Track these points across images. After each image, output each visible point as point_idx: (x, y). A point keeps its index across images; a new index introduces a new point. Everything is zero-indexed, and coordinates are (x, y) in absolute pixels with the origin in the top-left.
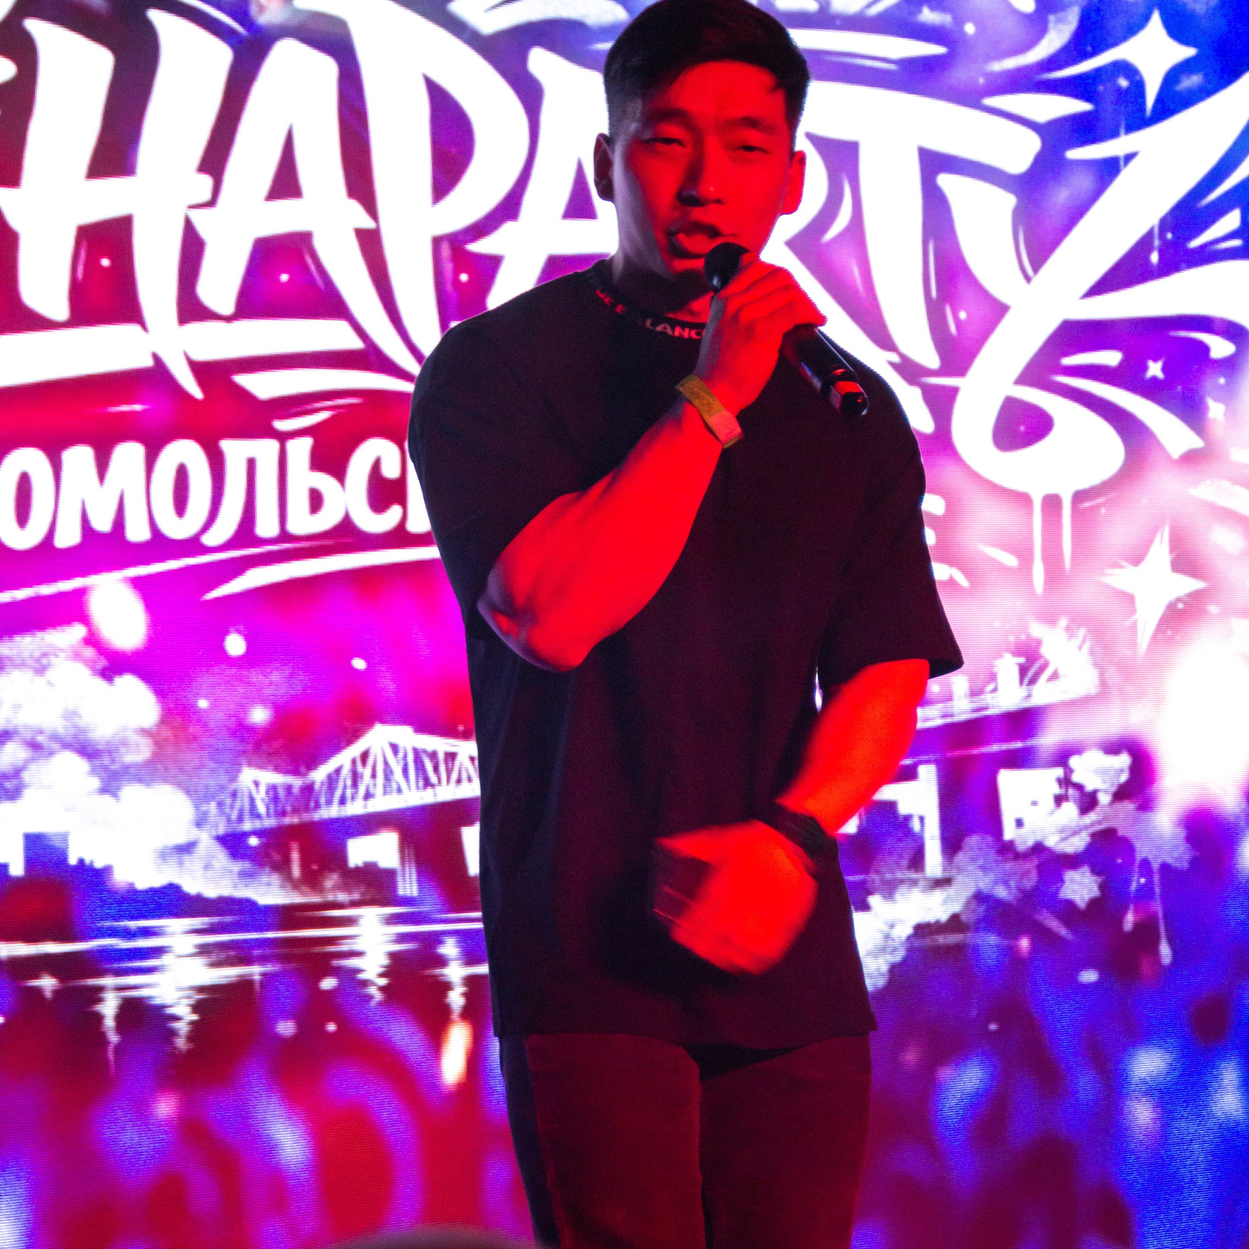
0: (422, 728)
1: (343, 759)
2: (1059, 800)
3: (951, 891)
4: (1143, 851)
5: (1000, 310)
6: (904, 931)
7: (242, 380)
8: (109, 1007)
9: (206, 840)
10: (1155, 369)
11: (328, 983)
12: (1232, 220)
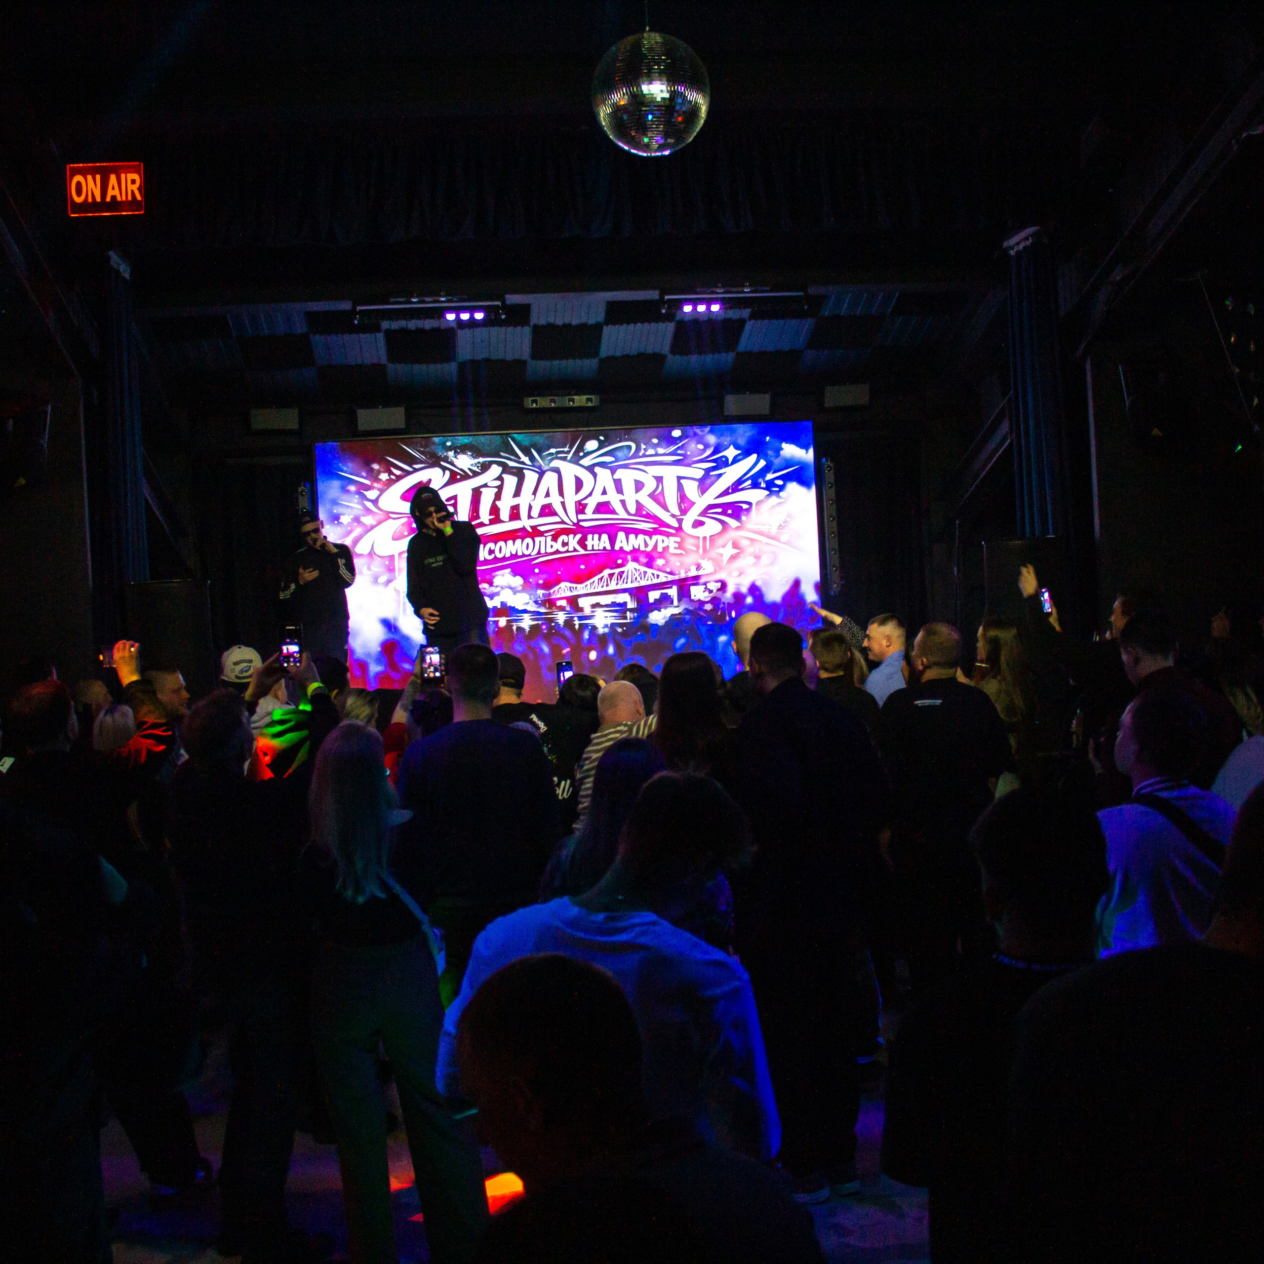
0: (571, 582)
1: (556, 588)
2: (704, 591)
3: (679, 608)
4: (723, 600)
5: (693, 503)
6: (669, 615)
7: (539, 528)
8: (514, 628)
9: (531, 602)
10: (730, 512)
11: (553, 624)
12: (749, 482)
